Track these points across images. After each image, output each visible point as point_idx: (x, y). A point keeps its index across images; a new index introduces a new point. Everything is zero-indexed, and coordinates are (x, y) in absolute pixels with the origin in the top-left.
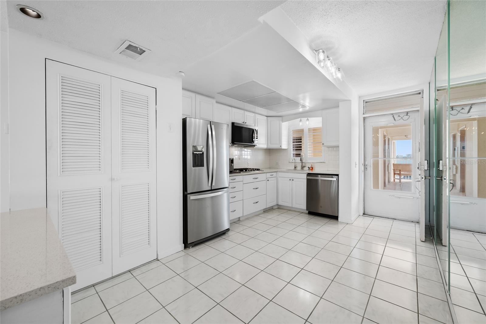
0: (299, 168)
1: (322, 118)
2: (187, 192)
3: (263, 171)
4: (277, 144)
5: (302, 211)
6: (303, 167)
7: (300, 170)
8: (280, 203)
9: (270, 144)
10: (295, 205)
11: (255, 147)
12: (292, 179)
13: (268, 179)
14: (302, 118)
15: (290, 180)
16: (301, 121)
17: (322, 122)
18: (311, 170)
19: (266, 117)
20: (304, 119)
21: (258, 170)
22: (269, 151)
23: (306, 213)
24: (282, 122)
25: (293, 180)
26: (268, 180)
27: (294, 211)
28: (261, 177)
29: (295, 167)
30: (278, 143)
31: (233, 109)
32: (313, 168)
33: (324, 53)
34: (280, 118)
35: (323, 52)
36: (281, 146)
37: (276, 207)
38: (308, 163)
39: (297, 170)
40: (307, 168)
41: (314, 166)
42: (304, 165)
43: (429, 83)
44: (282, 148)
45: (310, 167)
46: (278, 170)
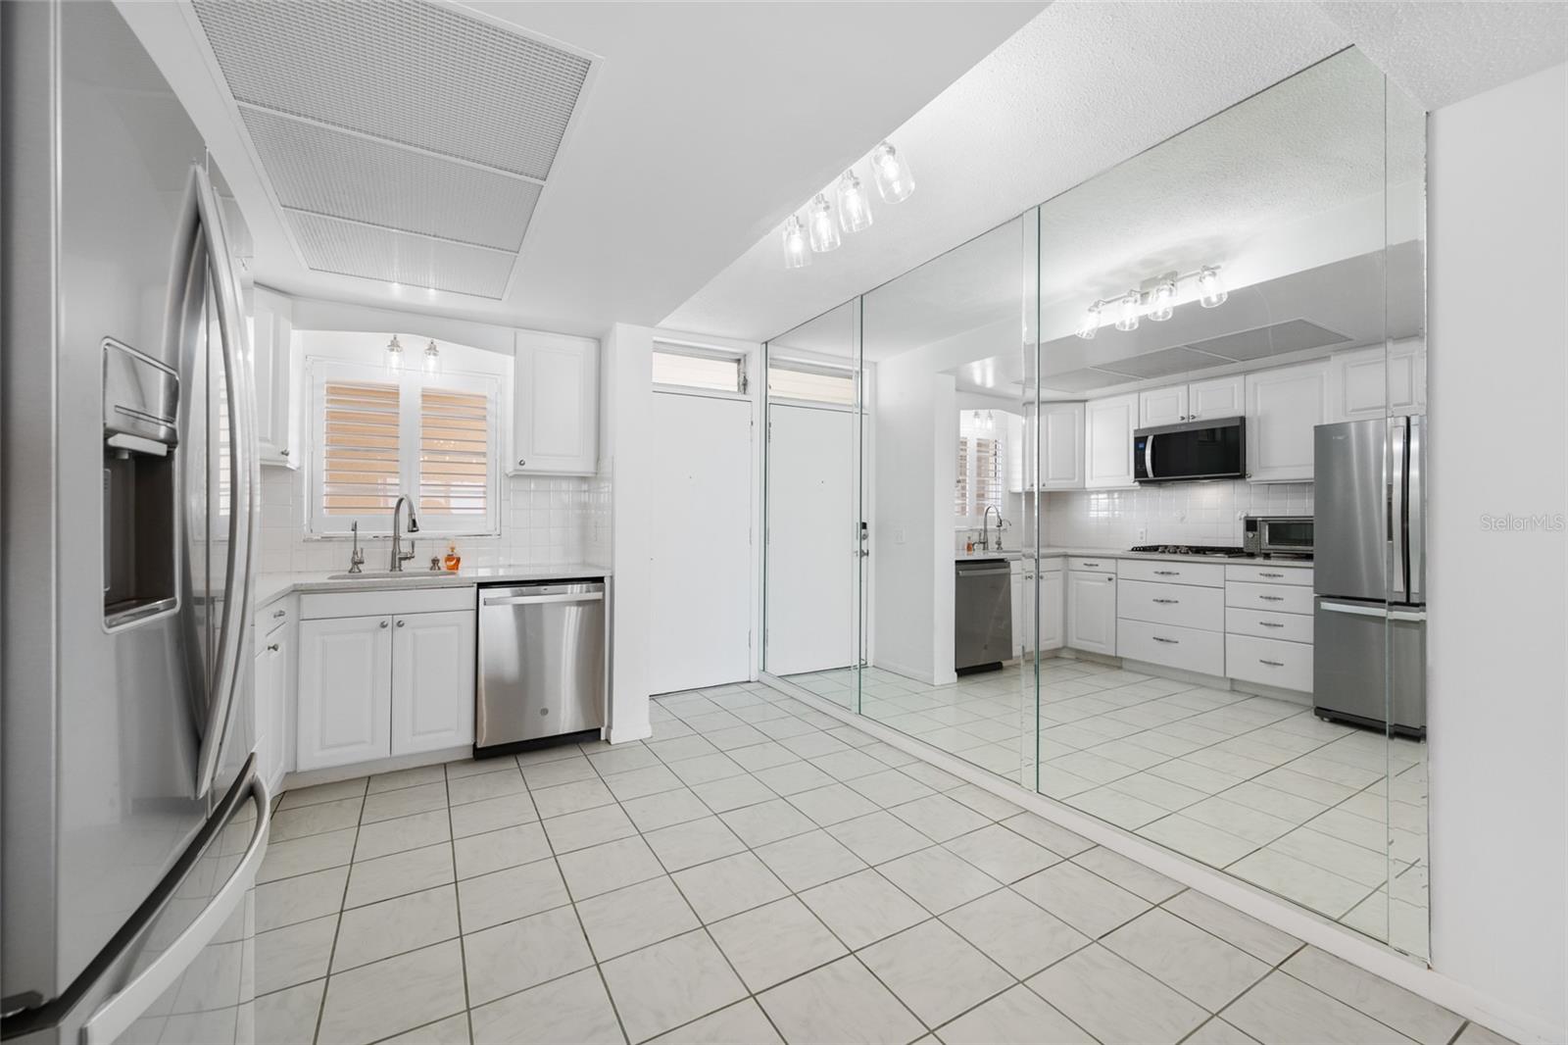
0: (376, 562)
1: (516, 360)
4: (268, 441)
5: (441, 761)
6: (401, 559)
8: (312, 760)
10: (410, 744)
12: (388, 620)
13: (270, 641)
14: (400, 335)
15: (383, 626)
16: (394, 345)
17: (517, 378)
18: (450, 568)
20: (414, 344)
23: (465, 764)
24: (294, 328)
25: (400, 624)
26: (276, 647)
27: (394, 772)
29: (357, 563)
30: (269, 436)
32: (458, 560)
34: (287, 303)
36: (283, 452)
38: (423, 540)
39: (411, 575)
40: (420, 564)
41: (458, 552)
42: (405, 548)
43: (766, 343)
44: (287, 461)
45: (442, 557)
46: (295, 585)
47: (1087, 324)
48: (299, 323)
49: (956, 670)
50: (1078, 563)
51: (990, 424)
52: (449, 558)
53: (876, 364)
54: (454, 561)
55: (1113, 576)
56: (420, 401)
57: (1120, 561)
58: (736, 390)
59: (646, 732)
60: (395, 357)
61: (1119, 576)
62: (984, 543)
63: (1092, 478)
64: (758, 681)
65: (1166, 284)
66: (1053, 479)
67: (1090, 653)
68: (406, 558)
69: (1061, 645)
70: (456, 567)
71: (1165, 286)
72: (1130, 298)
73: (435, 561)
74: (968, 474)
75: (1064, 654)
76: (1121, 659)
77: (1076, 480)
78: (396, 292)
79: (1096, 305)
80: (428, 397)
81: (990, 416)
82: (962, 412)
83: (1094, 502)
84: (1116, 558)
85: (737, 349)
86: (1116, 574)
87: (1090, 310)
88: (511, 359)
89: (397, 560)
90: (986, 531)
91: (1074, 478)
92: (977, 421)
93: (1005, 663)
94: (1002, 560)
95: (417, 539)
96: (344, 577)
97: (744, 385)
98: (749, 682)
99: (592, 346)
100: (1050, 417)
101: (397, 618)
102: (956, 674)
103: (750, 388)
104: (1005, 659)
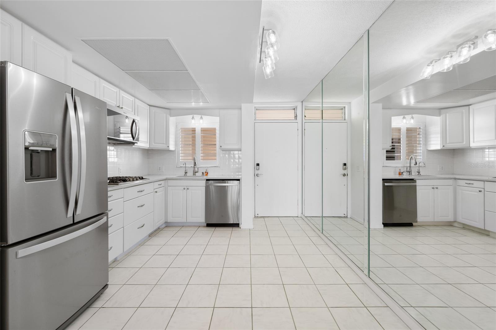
0: (190, 173)
1: (220, 118)
2: (7, 243)
3: (149, 179)
4: (164, 144)
5: (199, 225)
6: (195, 172)
7: (192, 176)
8: (170, 220)
9: (154, 143)
10: (191, 220)
11: (133, 146)
12: (186, 187)
13: (156, 190)
14: (194, 115)
15: (184, 189)
16: (193, 118)
17: (220, 122)
18: (206, 175)
19: (149, 106)
20: (197, 117)
21: (142, 178)
22: (148, 153)
23: (204, 227)
24: (170, 117)
25: (188, 189)
26: (157, 192)
27: (188, 226)
28: (148, 188)
29: (186, 173)
30: (165, 143)
31: (102, 81)
32: (207, 173)
33: (275, 35)
34: (168, 111)
35: (274, 32)
36: (168, 147)
37: (164, 226)
38: (201, 167)
39: (189, 176)
41: (208, 171)
42: (196, 170)
43: (302, 102)
44: (169, 149)
45: (204, 172)
46: (166, 178)
47: (427, 72)
48: (171, 115)
49: (383, 224)
50: (462, 183)
51: (412, 121)
53: (350, 103)
55: (482, 190)
56: (200, 131)
57: (486, 182)
58: (294, 119)
59: (251, 227)
60: (193, 121)
61: (485, 190)
62: (409, 172)
63: (474, 142)
64: (301, 217)
65: (467, 44)
66: (449, 143)
67: (471, 226)
68: (196, 172)
69: (452, 220)
71: (466, 45)
72: (448, 55)
73: (203, 173)
74: (401, 143)
75: (456, 224)
76: (489, 231)
77: (464, 143)
78: (193, 105)
79: (431, 63)
80: (202, 130)
81: (413, 118)
82: (393, 118)
83: (487, 153)
84: (484, 181)
85: (293, 105)
86: (484, 189)
87: (428, 65)
88: (218, 118)
89: (195, 173)
90: (410, 167)
91: (463, 142)
92: (404, 121)
93: (414, 224)
94: (412, 180)
95: (199, 167)
96: (182, 176)
97: (296, 117)
98: (298, 217)
99: (240, 111)
100: (447, 115)
101: (188, 187)
102: (383, 225)
103: (298, 118)
104: (414, 222)
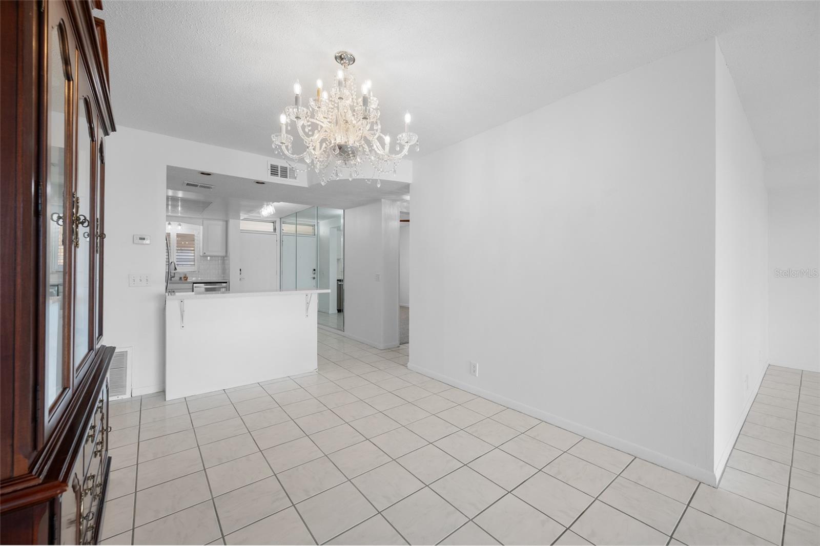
18: (185, 280)
20: (175, 224)
40: (177, 278)
42: (172, 275)
43: (281, 218)
45: (183, 277)
52: (185, 277)
54: (186, 278)
56: (176, 237)
58: (272, 231)
60: (170, 227)
68: (173, 277)
70: (187, 280)
73: (181, 278)
80: (178, 235)
85: (273, 219)
88: (202, 227)
95: (176, 273)
97: (275, 229)
99: (225, 223)
101: (173, 290)
102: (337, 311)
103: (277, 231)
